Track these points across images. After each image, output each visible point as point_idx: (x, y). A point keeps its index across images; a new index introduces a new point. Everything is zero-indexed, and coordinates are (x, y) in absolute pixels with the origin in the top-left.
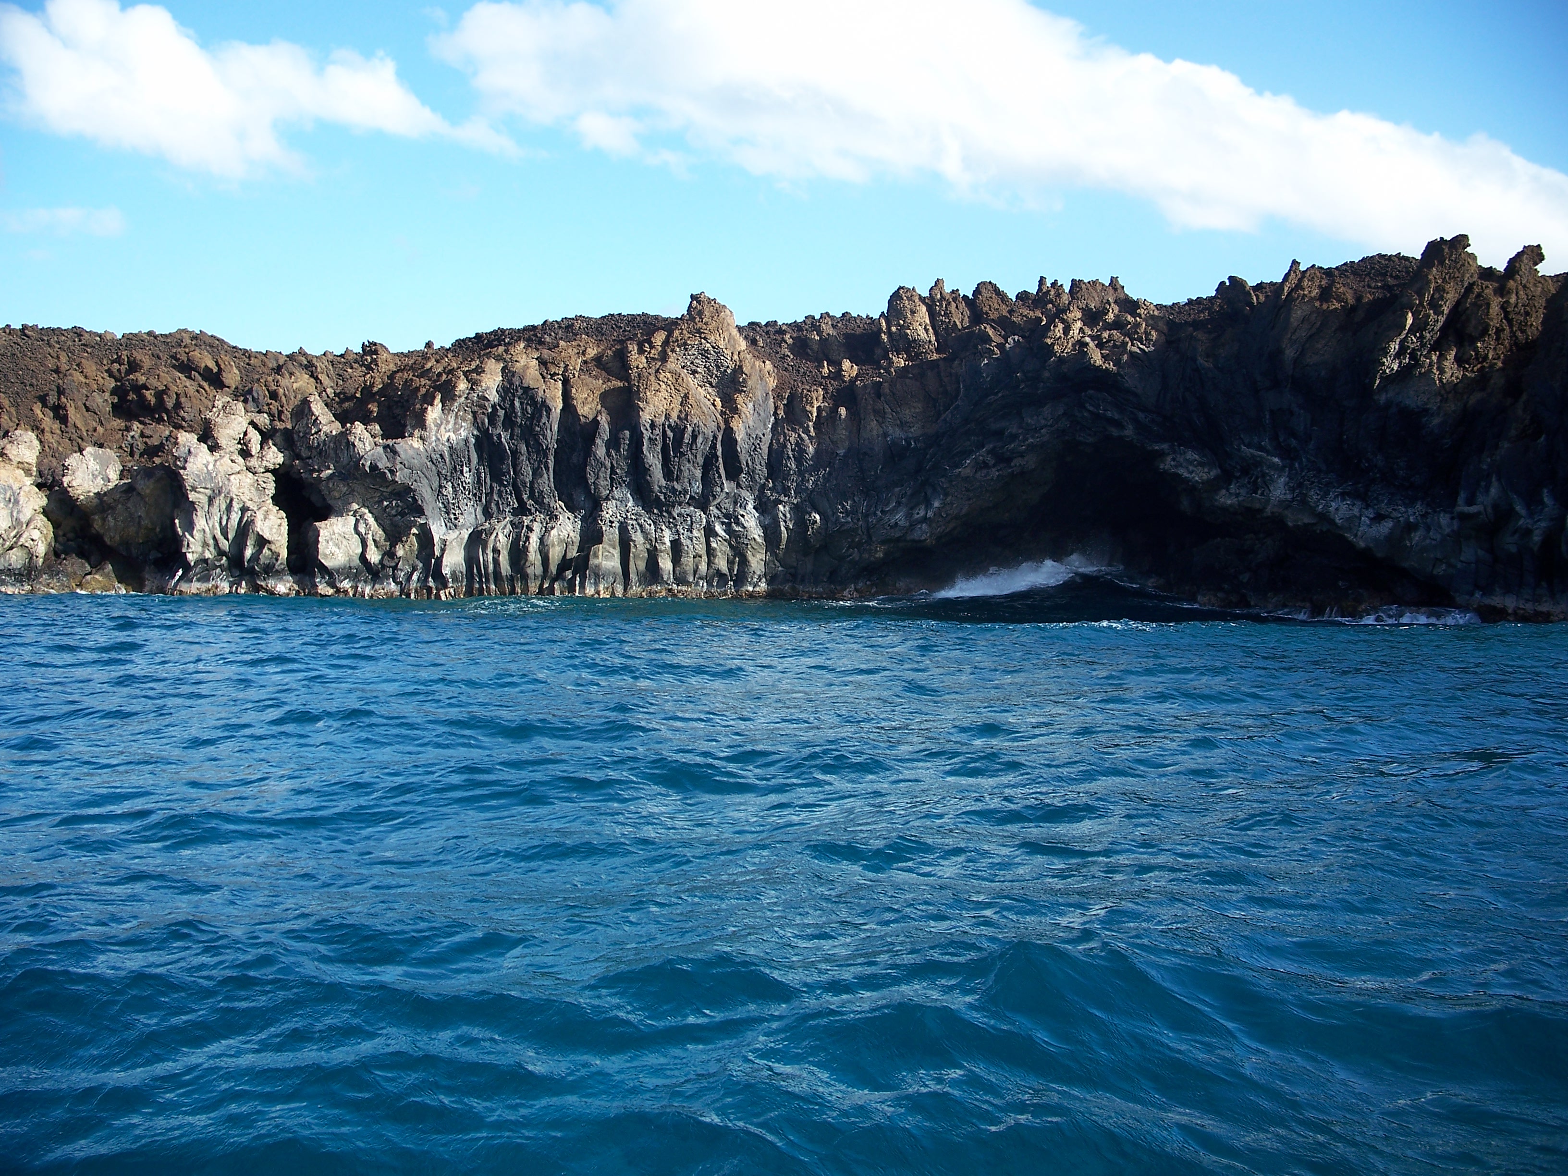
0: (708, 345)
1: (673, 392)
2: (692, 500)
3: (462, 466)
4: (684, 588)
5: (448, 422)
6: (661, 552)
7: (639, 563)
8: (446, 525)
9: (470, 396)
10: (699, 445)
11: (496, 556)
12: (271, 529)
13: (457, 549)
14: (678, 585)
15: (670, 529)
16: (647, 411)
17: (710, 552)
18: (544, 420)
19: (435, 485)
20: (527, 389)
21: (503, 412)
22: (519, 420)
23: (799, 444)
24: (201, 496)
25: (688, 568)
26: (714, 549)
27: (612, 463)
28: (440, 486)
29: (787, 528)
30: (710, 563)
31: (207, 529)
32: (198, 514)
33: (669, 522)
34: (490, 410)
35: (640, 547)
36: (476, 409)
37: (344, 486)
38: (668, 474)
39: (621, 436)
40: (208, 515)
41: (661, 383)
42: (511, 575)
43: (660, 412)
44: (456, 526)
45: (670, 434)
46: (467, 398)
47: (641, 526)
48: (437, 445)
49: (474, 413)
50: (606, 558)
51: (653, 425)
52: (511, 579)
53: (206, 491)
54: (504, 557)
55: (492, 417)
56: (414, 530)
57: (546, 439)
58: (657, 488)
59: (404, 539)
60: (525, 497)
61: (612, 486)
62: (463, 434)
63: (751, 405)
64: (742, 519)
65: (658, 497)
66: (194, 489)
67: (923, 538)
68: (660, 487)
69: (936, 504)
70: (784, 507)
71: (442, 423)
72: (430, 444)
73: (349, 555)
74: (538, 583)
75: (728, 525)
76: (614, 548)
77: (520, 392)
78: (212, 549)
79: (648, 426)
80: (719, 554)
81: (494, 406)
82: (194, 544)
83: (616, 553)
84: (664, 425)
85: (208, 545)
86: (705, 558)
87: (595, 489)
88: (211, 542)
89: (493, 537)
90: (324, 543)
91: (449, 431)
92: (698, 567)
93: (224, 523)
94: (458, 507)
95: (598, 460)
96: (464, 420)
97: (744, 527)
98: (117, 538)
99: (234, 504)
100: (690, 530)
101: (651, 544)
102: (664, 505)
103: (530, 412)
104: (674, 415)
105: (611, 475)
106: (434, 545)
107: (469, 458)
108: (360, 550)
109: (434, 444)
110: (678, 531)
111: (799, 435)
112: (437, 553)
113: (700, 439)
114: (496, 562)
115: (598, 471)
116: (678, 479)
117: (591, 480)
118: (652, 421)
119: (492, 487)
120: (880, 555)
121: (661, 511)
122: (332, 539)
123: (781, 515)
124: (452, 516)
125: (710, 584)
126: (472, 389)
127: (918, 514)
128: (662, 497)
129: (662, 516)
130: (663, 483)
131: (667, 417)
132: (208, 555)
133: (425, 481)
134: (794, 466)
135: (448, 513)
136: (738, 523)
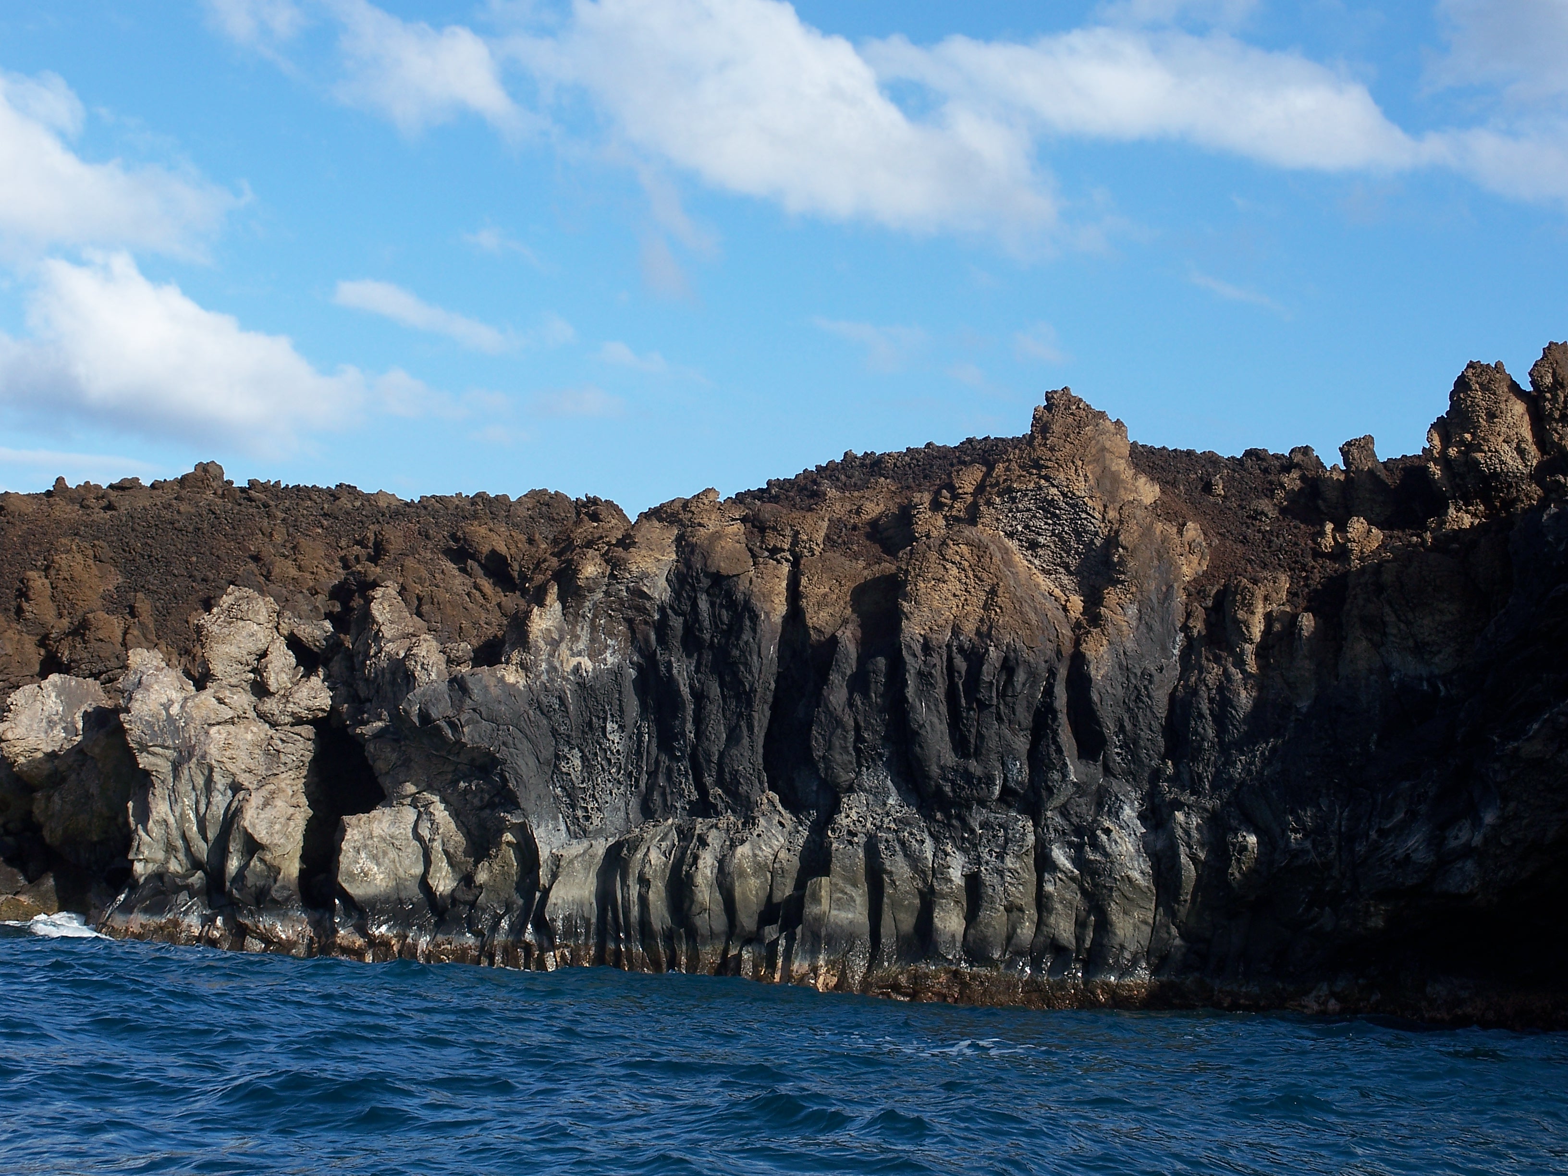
0: (1054, 491)
1: (971, 582)
2: (1008, 796)
3: (605, 720)
4: (983, 971)
5: (576, 638)
6: (943, 897)
7: (902, 916)
8: (568, 828)
9: (612, 590)
10: (1019, 687)
11: (643, 890)
12: (272, 824)
13: (581, 876)
14: (971, 966)
15: (965, 851)
16: (916, 619)
17: (1042, 902)
18: (746, 636)
19: (547, 753)
20: (718, 579)
21: (681, 619)
22: (707, 636)
23: (1224, 687)
24: (159, 761)
25: (990, 932)
26: (1049, 896)
27: (855, 720)
28: (557, 757)
29: (1194, 858)
30: (1040, 924)
31: (171, 820)
32: (157, 792)
33: (963, 839)
34: (656, 617)
35: (904, 886)
36: (631, 613)
37: (393, 750)
38: (960, 745)
39: (871, 667)
40: (174, 799)
41: (949, 565)
42: (670, 929)
43: (941, 622)
44: (585, 831)
45: (961, 664)
46: (607, 593)
47: (903, 843)
48: (551, 680)
49: (630, 622)
50: (839, 904)
51: (927, 648)
52: (669, 937)
53: (168, 752)
54: (658, 892)
55: (662, 627)
56: (508, 837)
57: (750, 672)
58: (935, 770)
59: (493, 852)
60: (708, 780)
61: (860, 765)
62: (610, 660)
63: (1132, 610)
64: (1104, 837)
65: (939, 788)
66: (144, 748)
67: (1465, 890)
68: (942, 768)
69: (1489, 818)
70: (1188, 815)
71: (562, 639)
72: (538, 677)
73: (397, 878)
74: (720, 947)
75: (1079, 848)
76: (855, 885)
77: (705, 583)
78: (181, 856)
79: (917, 648)
80: (1058, 906)
81: (662, 609)
82: (150, 846)
83: (860, 896)
84: (949, 646)
85: (175, 849)
86: (1031, 912)
87: (827, 769)
88: (179, 843)
89: (639, 855)
90: (351, 853)
91: (579, 654)
92: (1014, 930)
93: (202, 810)
94: (594, 796)
95: (831, 714)
96: (611, 634)
97: (1106, 854)
98: (60, 831)
99: (216, 776)
100: (1001, 857)
101: (925, 881)
102: (953, 804)
103: (726, 620)
104: (969, 628)
105: (855, 741)
106: (539, 866)
107: (620, 705)
108: (418, 870)
109: (544, 677)
110: (979, 856)
111: (1225, 671)
112: (544, 880)
113: (1021, 676)
114: (643, 900)
115: (832, 734)
116: (977, 754)
117: (818, 754)
118: (924, 637)
119: (657, 762)
120: (1378, 923)
121: (948, 816)
122: (366, 846)
123: (1179, 832)
124: (580, 813)
125: (1036, 965)
126: (612, 576)
127: (1457, 838)
128: (947, 789)
129: (950, 825)
130: (950, 758)
131: (956, 631)
132: (174, 866)
133: (525, 746)
134: (1211, 733)
135: (573, 807)
136: (1096, 845)
